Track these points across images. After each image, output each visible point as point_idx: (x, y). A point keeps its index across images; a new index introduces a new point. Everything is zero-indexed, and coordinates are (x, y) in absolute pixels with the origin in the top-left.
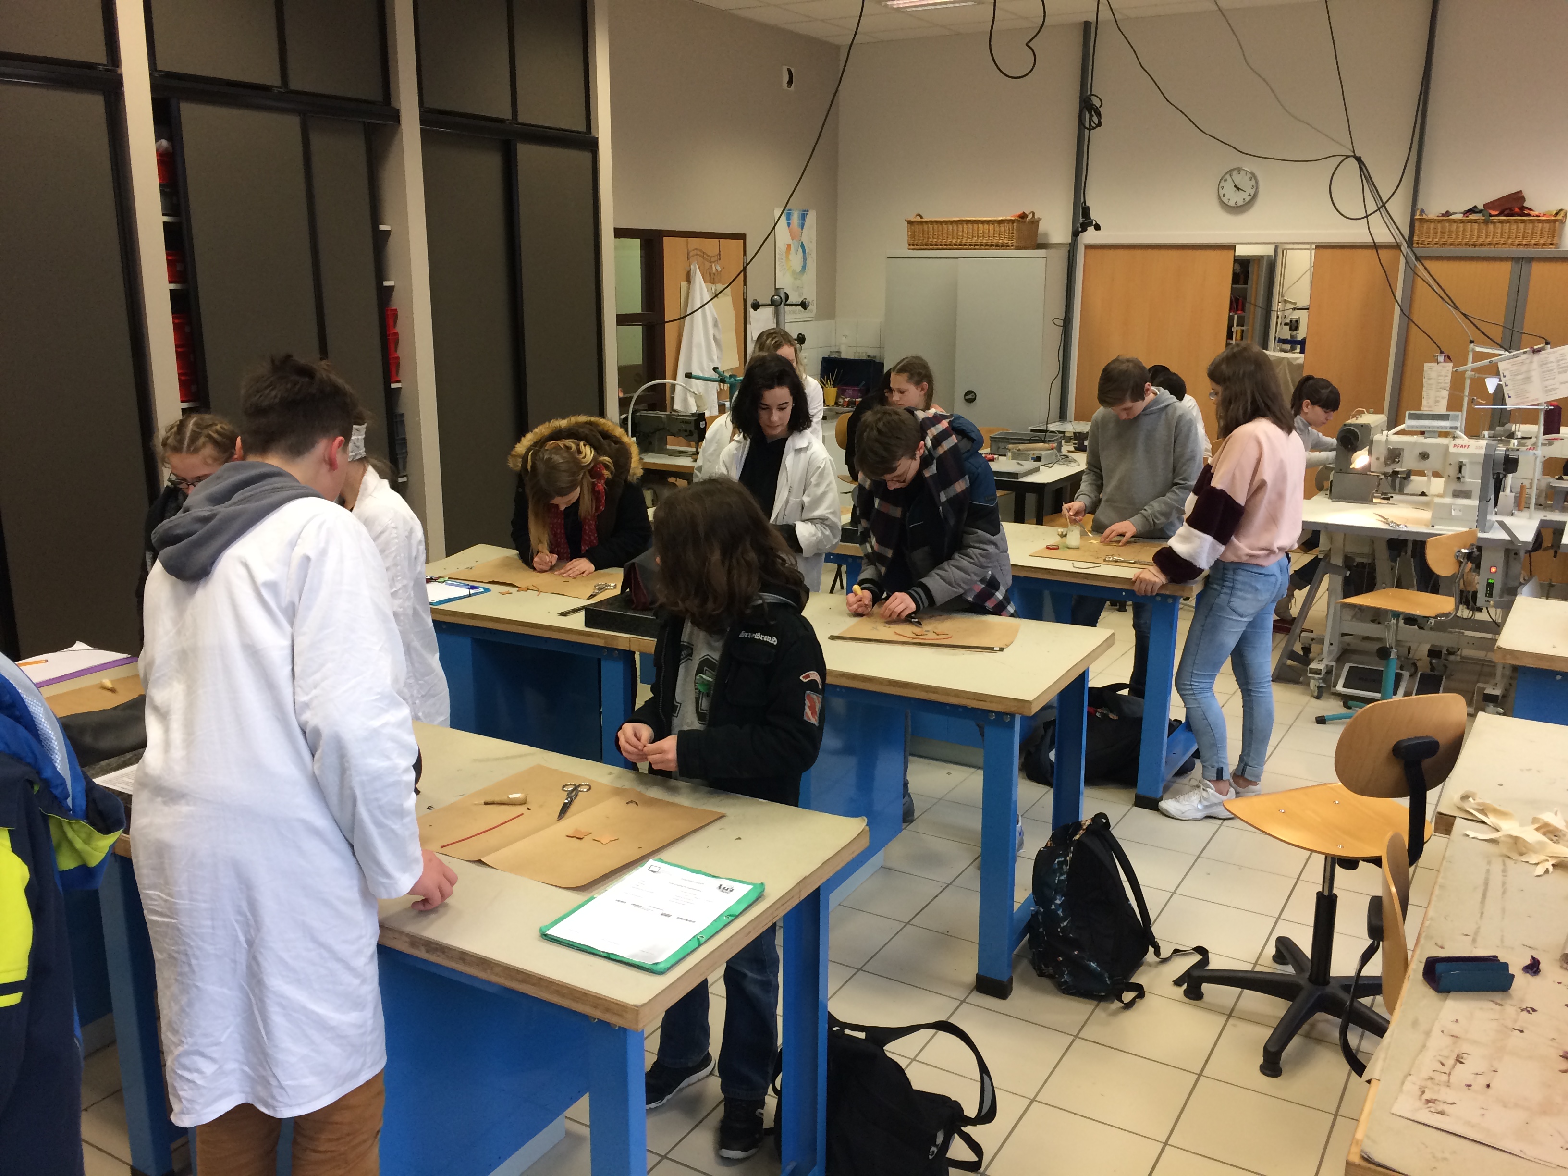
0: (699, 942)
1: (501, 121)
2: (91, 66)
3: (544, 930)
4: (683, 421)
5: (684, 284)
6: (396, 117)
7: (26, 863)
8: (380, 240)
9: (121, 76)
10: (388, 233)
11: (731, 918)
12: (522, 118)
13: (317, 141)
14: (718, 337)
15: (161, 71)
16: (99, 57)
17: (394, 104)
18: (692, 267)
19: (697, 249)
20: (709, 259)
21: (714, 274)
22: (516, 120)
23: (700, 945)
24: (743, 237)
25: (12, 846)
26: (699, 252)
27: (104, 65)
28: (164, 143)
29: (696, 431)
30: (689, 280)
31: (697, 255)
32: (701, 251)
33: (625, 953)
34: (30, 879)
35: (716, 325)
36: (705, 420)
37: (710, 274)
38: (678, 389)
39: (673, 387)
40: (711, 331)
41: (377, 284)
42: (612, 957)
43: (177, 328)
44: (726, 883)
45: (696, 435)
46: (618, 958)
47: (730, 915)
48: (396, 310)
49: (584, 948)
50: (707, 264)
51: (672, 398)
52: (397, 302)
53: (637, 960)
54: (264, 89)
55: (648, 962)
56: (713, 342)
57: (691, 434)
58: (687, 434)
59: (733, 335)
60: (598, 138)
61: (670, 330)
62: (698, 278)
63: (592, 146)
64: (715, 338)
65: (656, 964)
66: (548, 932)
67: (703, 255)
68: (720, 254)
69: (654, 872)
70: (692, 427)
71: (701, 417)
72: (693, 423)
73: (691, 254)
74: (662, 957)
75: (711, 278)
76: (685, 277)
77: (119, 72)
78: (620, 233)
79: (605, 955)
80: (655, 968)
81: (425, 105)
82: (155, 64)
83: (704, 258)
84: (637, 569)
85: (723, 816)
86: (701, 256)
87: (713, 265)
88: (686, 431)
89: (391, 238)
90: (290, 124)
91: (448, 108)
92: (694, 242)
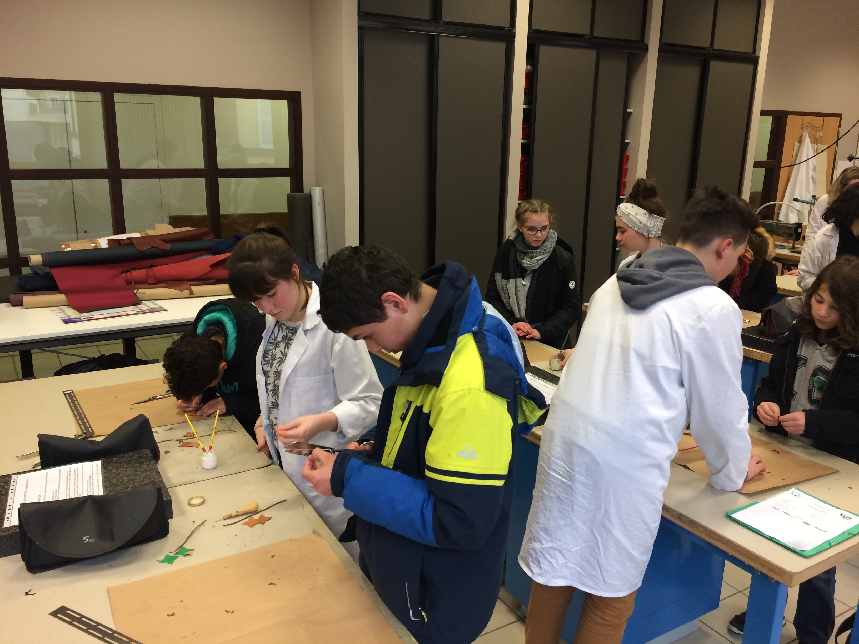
0: (830, 544)
1: (703, 48)
2: (502, 28)
3: (729, 513)
4: (787, 228)
5: (797, 144)
6: (645, 49)
7: (512, 419)
8: (626, 116)
9: (515, 33)
10: (631, 113)
11: (851, 536)
12: (715, 47)
13: (603, 64)
14: (814, 177)
15: (533, 30)
16: (506, 24)
17: (646, 41)
18: (804, 134)
19: (808, 123)
20: (816, 129)
21: (818, 138)
22: (713, 47)
23: (831, 547)
24: (840, 116)
25: (508, 409)
26: (809, 125)
27: (508, 28)
28: (529, 67)
29: (795, 234)
30: (800, 141)
31: (808, 126)
32: (811, 124)
33: (783, 540)
34: (513, 426)
35: (814, 169)
36: (802, 228)
37: (815, 138)
38: (784, 207)
39: (781, 205)
40: (811, 173)
41: (621, 140)
42: (773, 539)
43: (522, 162)
44: (845, 513)
45: (794, 237)
46: (778, 542)
47: (851, 534)
48: (628, 156)
49: (755, 530)
50: (814, 132)
51: (779, 213)
52: (629, 151)
53: (790, 545)
54: (581, 36)
55: (798, 549)
56: (811, 180)
57: (791, 235)
58: (788, 235)
59: (825, 176)
60: (759, 57)
61: (783, 172)
62: (807, 141)
63: (755, 61)
64: (812, 178)
65: (803, 551)
66: (731, 516)
67: (812, 127)
68: (823, 126)
69: (796, 496)
70: (792, 231)
71: (799, 225)
72: (794, 229)
73: (804, 126)
74: (808, 547)
75: (815, 141)
76: (798, 139)
77: (514, 31)
78: (764, 113)
79: (769, 538)
80: (802, 553)
81: (662, 41)
82: (531, 26)
83: (812, 128)
84: (772, 313)
85: (837, 472)
86: (810, 127)
87: (818, 133)
88: (788, 233)
89: (632, 115)
90: (591, 54)
91: (676, 42)
92: (807, 119)
